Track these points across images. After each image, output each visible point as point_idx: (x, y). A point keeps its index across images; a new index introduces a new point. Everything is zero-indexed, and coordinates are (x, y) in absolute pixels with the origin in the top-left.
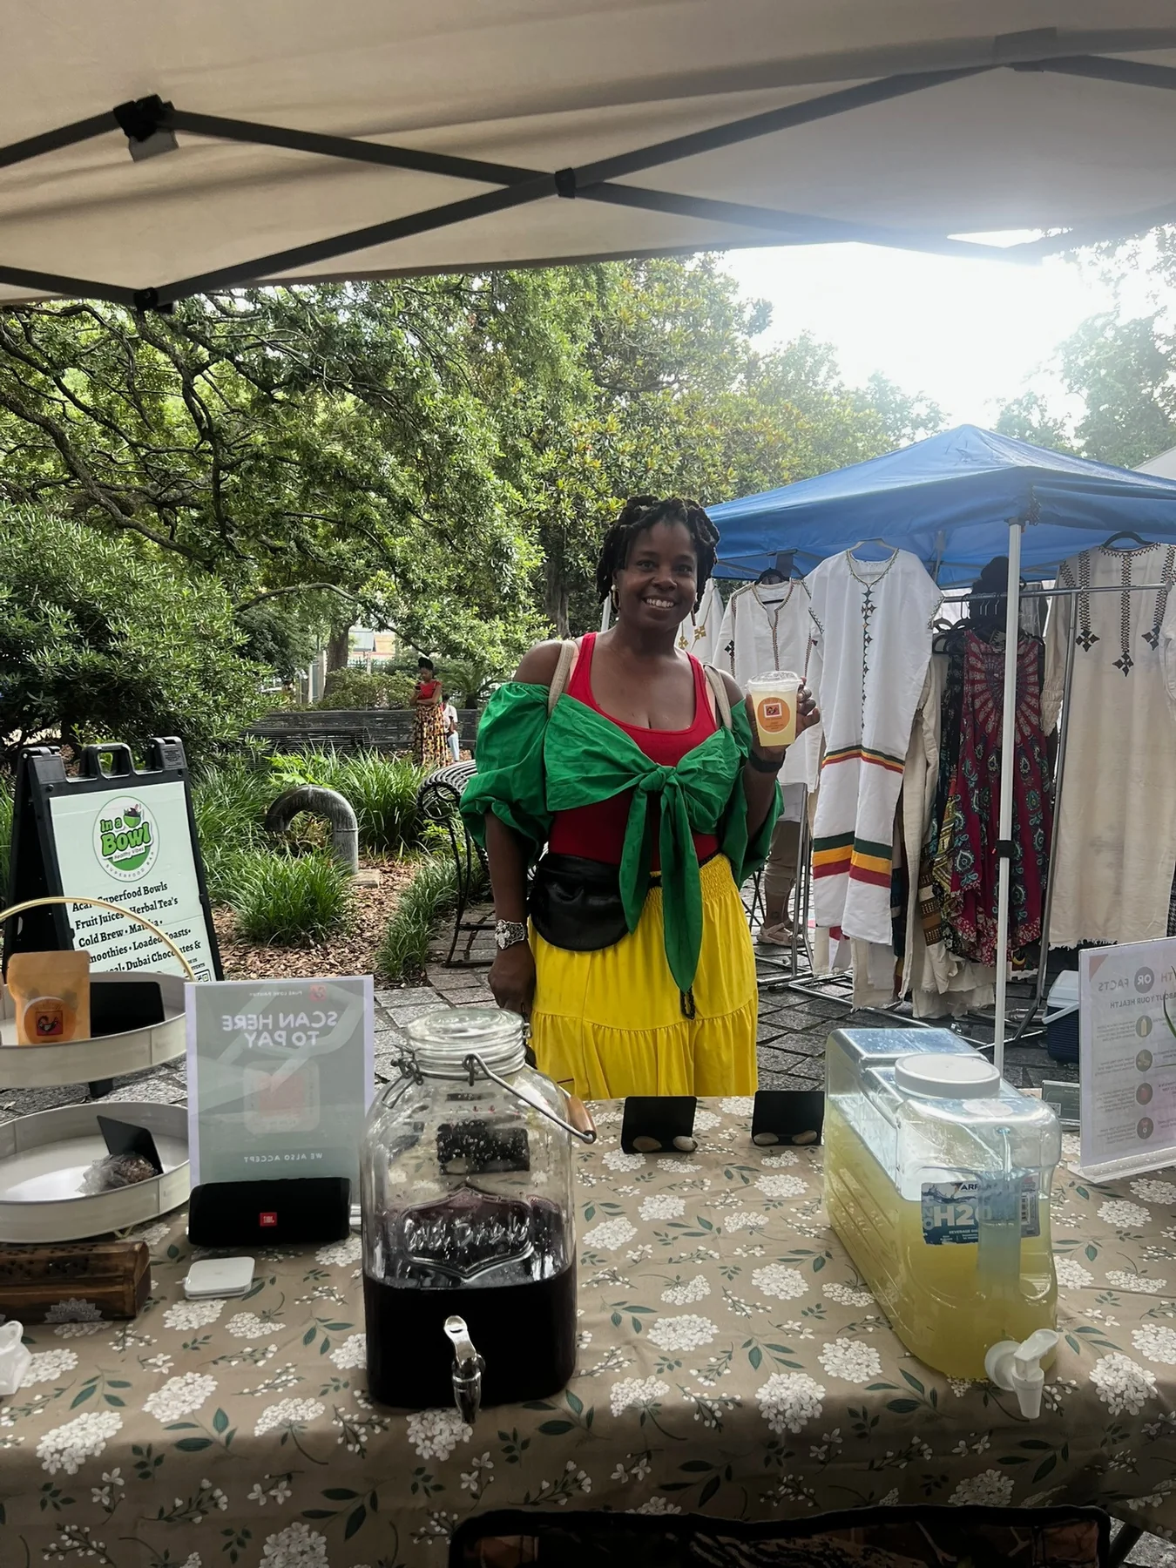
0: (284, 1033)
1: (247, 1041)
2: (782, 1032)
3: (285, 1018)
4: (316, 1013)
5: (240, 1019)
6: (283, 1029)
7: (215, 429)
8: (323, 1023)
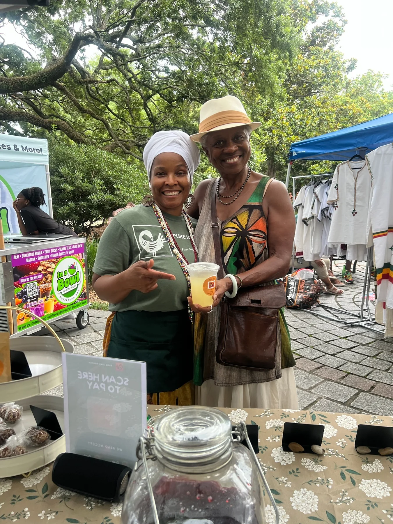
0: (104, 385)
1: (88, 386)
2: (357, 344)
3: (105, 378)
4: (119, 377)
5: (85, 374)
6: (104, 383)
7: (154, 118)
8: (122, 383)
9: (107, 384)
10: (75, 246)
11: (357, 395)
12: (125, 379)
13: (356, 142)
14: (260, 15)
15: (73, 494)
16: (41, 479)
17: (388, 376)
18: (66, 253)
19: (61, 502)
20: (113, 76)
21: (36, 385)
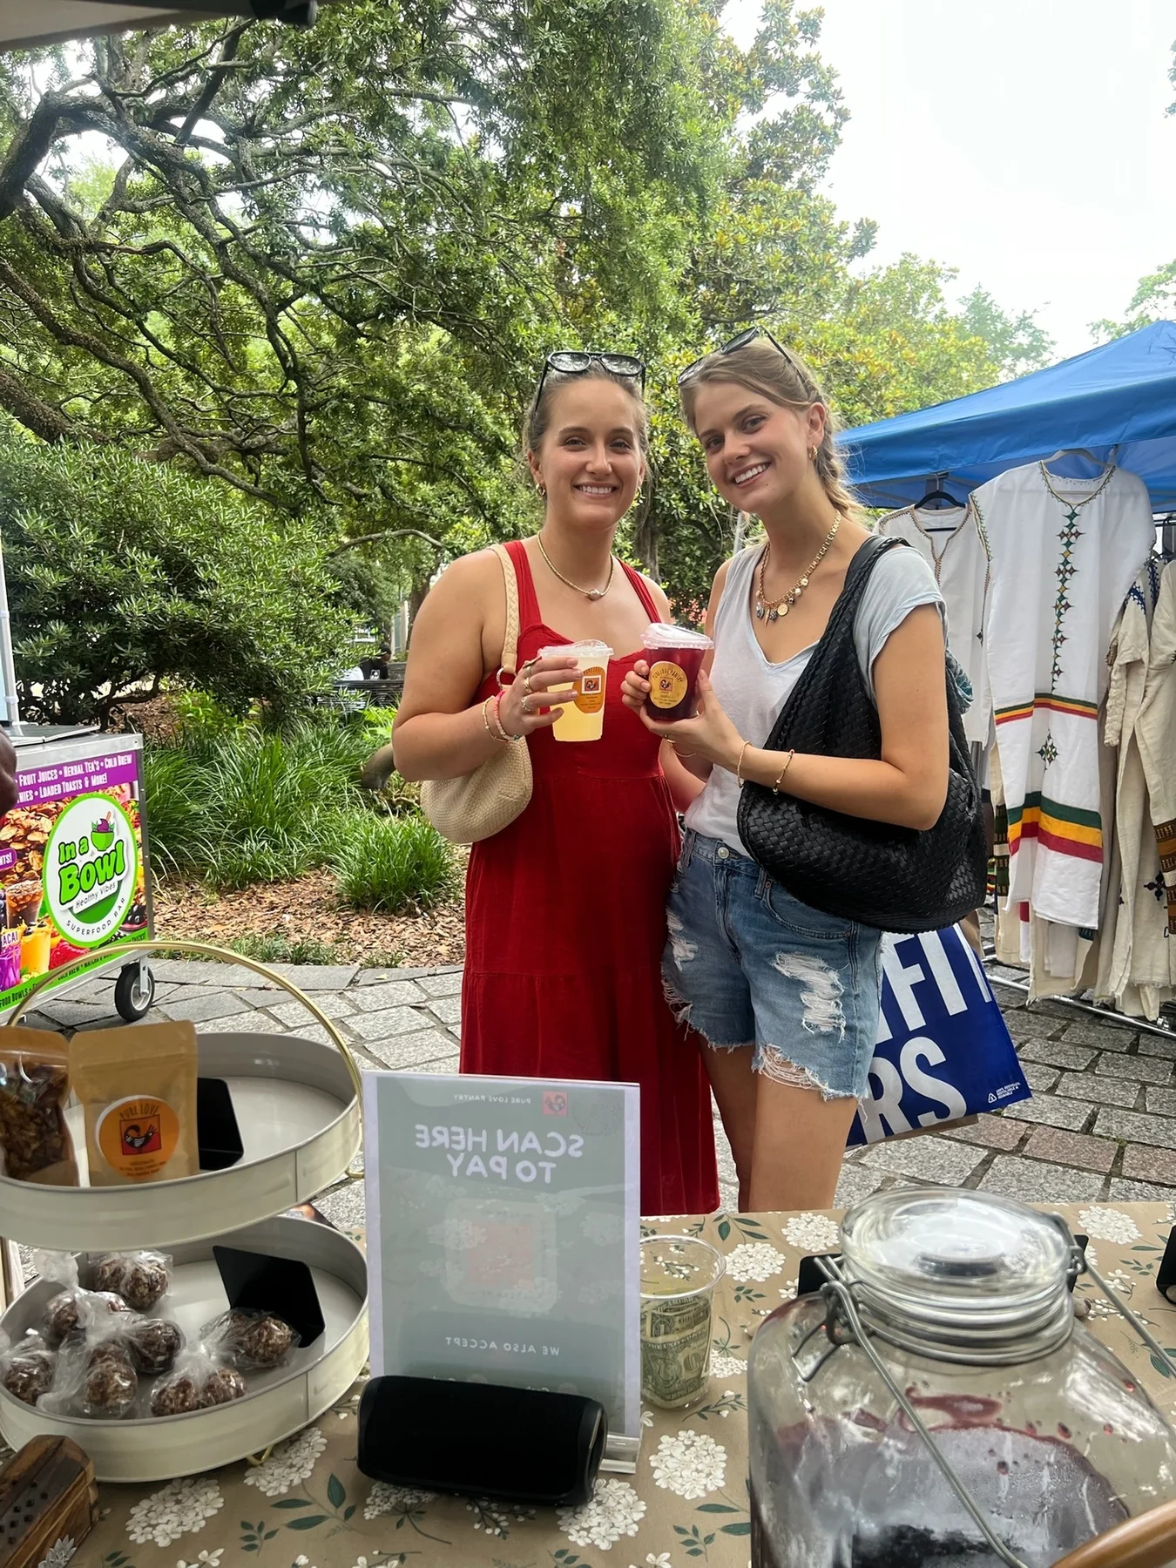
0: (503, 1160)
1: (450, 1167)
3: (505, 1140)
4: (552, 1134)
5: (440, 1133)
6: (502, 1154)
7: (300, 368)
8: (561, 1151)
9: (513, 1158)
10: (110, 761)
11: (987, 1163)
12: (572, 1137)
13: (937, 457)
14: (623, 78)
15: (428, 1497)
16: (311, 1466)
17: (1058, 1106)
18: (83, 783)
19: (399, 1524)
20: (158, 234)
21: (290, 1177)
